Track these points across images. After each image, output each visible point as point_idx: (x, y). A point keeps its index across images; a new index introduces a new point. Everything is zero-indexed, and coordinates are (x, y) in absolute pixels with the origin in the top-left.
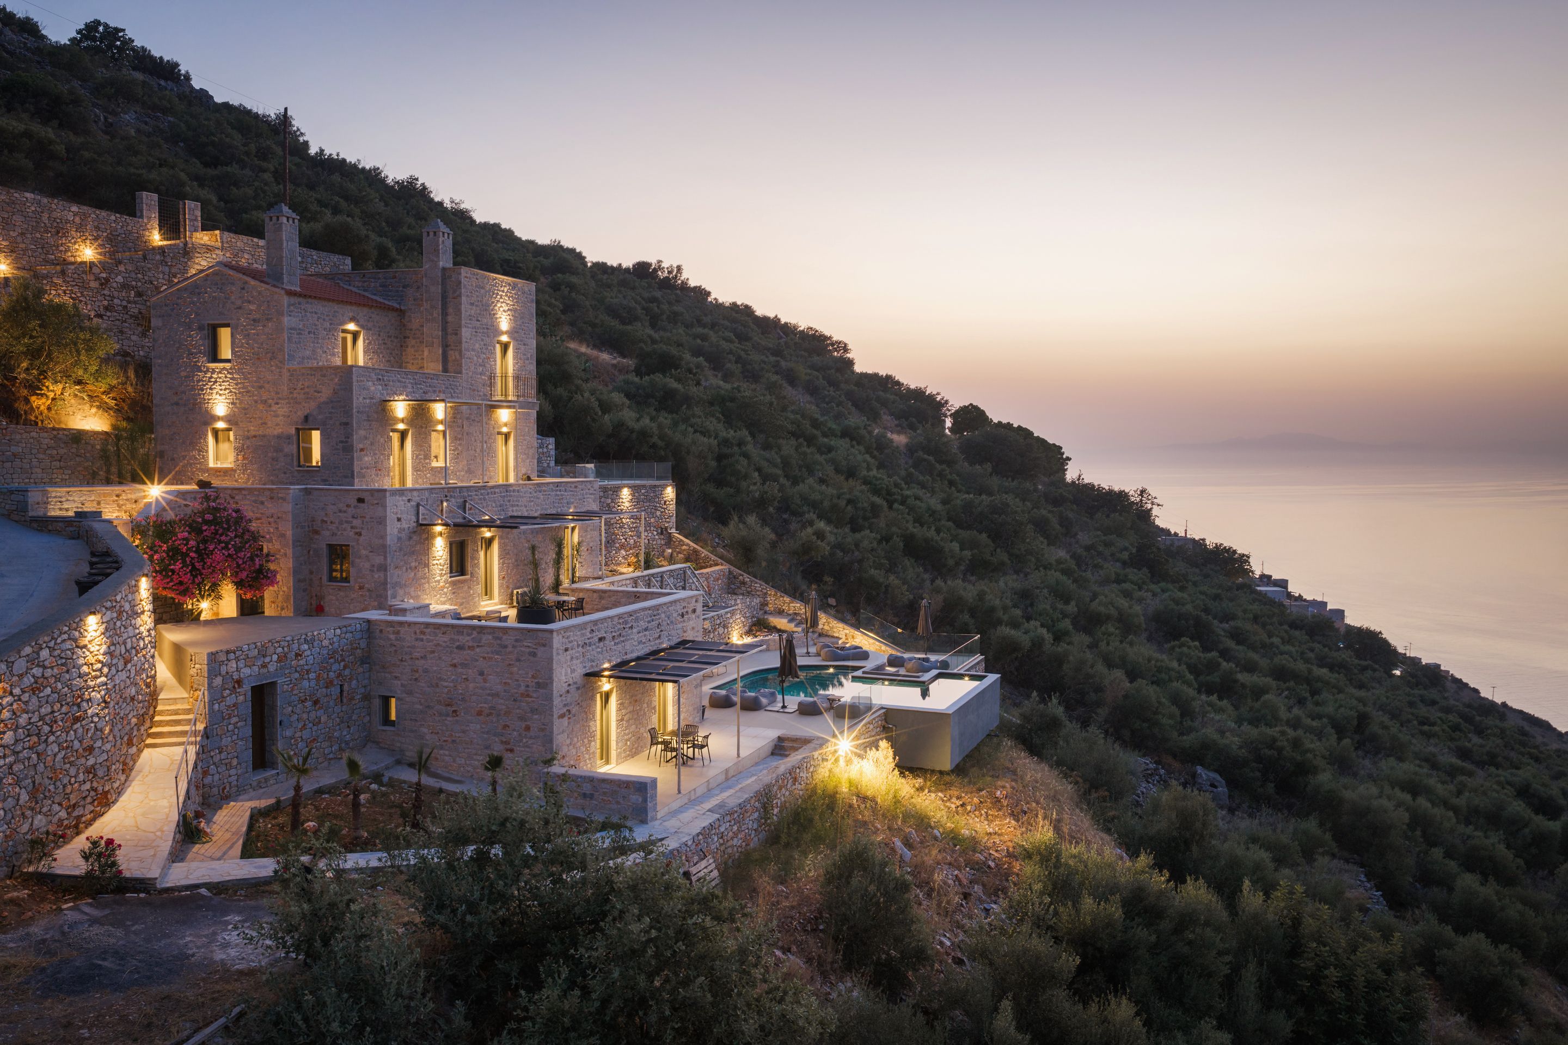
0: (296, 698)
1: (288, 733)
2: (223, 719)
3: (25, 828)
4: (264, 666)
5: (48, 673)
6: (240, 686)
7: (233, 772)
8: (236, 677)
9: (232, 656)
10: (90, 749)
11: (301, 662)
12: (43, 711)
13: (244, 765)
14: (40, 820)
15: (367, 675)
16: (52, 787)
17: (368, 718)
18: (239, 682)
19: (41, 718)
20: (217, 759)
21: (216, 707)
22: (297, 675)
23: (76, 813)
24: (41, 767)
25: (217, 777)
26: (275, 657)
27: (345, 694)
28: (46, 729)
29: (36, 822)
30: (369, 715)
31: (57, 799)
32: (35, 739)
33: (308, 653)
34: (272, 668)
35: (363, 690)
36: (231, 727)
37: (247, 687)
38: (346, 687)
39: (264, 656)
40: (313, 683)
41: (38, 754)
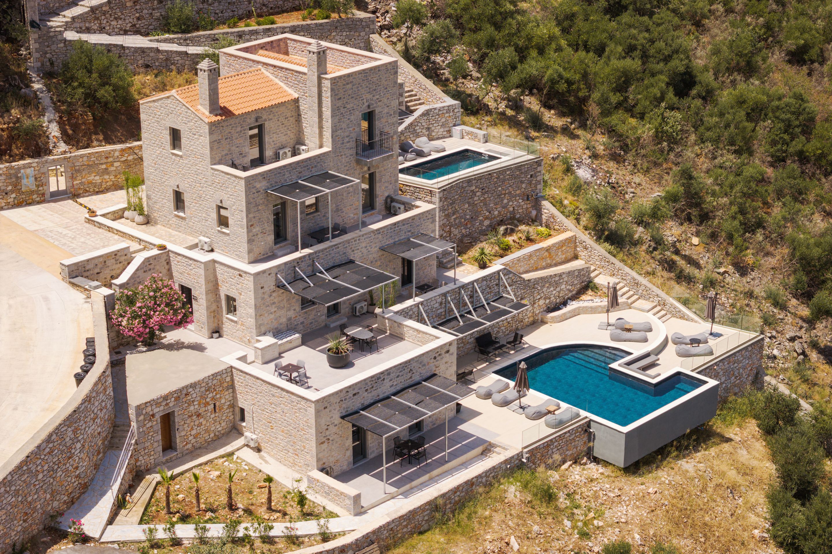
0: (187, 416)
1: (183, 434)
2: (145, 434)
3: (50, 508)
4: (167, 404)
5: (55, 444)
6: (153, 417)
7: (152, 457)
8: (151, 413)
9: (149, 404)
10: (77, 468)
11: (189, 398)
12: (54, 460)
13: (158, 454)
14: (56, 504)
15: (231, 395)
16: (60, 489)
17: (233, 417)
18: (153, 415)
19: (54, 463)
20: (142, 453)
21: (141, 430)
22: (186, 405)
23: (72, 496)
24: (54, 483)
25: (143, 462)
26: (173, 399)
27: (217, 407)
28: (56, 467)
29: (54, 506)
30: (233, 415)
31: (63, 493)
32: (52, 472)
33: (193, 392)
34: (171, 405)
35: (229, 403)
36: (150, 437)
37: (158, 417)
38: (217, 404)
39: (167, 400)
40: (196, 407)
41: (53, 478)
